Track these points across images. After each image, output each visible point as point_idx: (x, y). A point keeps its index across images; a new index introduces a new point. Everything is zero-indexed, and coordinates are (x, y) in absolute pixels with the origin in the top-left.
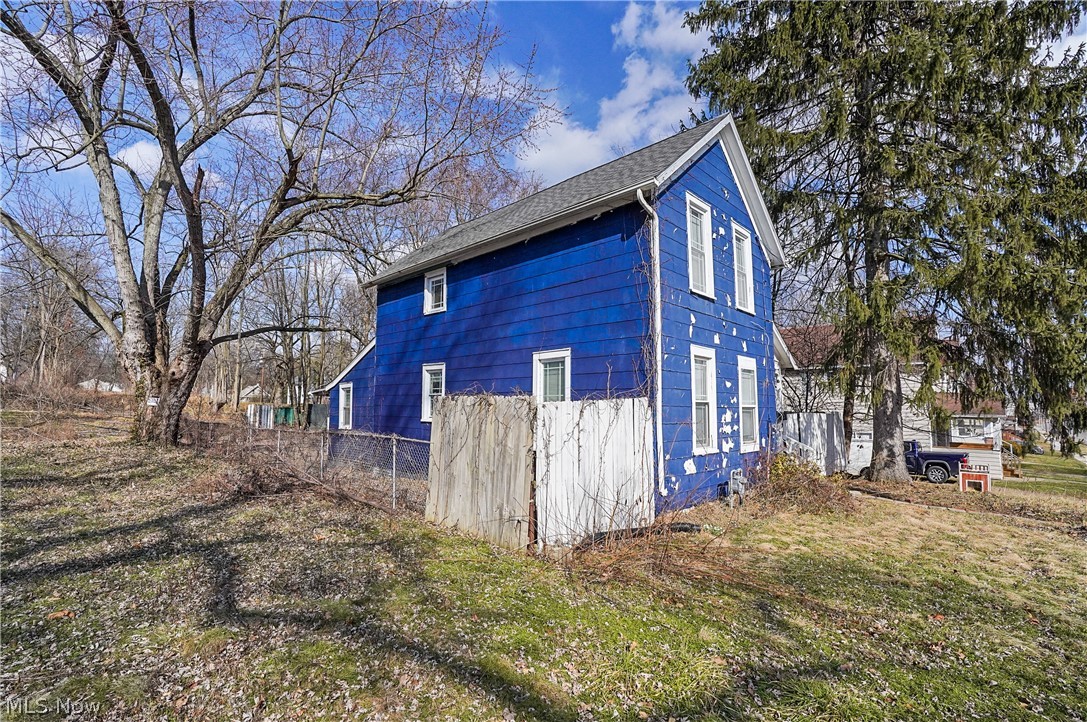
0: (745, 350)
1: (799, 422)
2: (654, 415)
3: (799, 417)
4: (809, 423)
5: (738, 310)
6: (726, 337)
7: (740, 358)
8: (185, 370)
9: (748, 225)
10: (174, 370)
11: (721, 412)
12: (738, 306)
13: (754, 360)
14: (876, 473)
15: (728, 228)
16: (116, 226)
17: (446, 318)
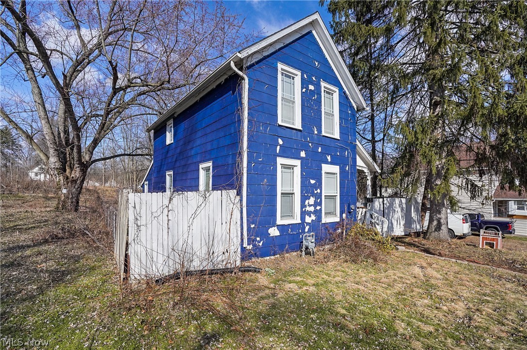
0: (329, 160)
1: (383, 204)
2: (241, 200)
3: (383, 201)
4: (391, 204)
5: (323, 136)
6: (312, 153)
7: (323, 165)
8: (78, 176)
9: (336, 83)
10: (73, 176)
11: (304, 198)
12: (323, 134)
13: (339, 167)
14: (428, 235)
15: (318, 86)
16: (40, 106)
17: (173, 146)
